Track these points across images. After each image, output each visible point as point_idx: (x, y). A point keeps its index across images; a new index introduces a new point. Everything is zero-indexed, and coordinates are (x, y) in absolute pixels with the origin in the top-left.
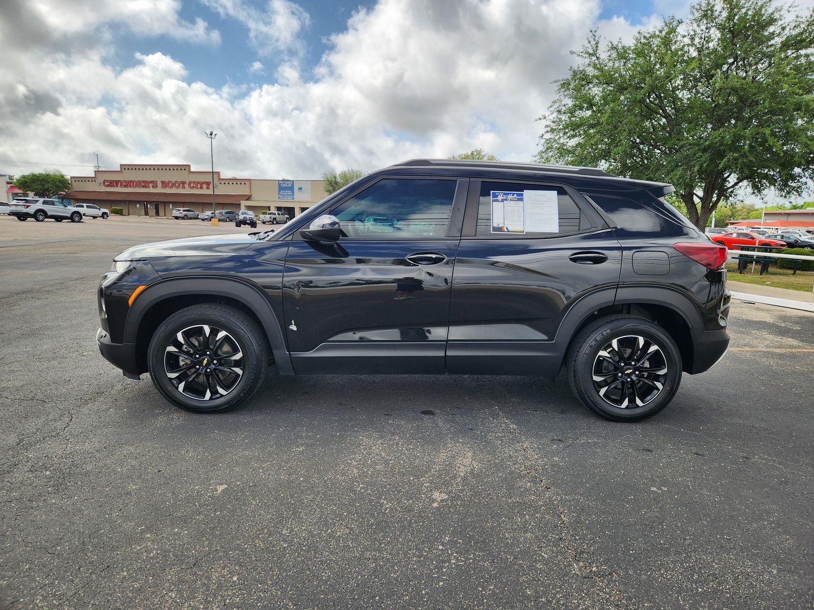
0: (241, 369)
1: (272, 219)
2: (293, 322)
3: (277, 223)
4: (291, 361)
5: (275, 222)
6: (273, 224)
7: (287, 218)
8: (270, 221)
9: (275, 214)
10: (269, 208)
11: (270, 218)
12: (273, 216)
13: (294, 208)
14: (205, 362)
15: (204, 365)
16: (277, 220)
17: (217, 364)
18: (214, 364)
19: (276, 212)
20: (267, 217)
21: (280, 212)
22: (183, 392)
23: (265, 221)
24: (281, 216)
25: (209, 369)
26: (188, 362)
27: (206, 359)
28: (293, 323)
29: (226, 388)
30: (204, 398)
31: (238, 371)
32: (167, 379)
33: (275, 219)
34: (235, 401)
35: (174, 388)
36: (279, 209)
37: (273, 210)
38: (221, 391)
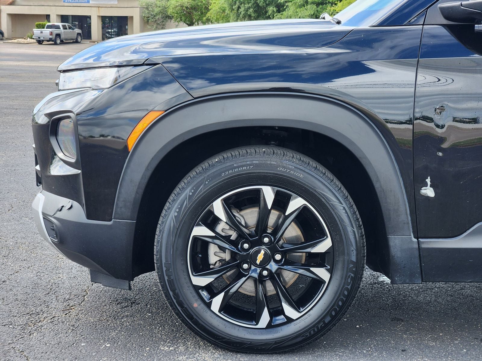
0: (327, 270)
1: (53, 37)
2: (428, 181)
3: (62, 43)
4: (420, 255)
5: (58, 41)
6: (56, 44)
7: (78, 34)
8: (50, 40)
9: (58, 27)
10: (48, 17)
11: (51, 34)
12: (56, 31)
13: (89, 17)
14: (260, 257)
15: (258, 262)
16: (62, 37)
17: (281, 260)
18: (276, 262)
19: (60, 24)
20: (46, 33)
21: (66, 24)
22: (220, 311)
23: (42, 38)
24: (68, 30)
25: (267, 270)
26: (227, 256)
27: (263, 252)
28: (429, 183)
29: (298, 305)
30: (257, 324)
31: (322, 273)
32: (191, 288)
33: (58, 35)
34: (314, 330)
35: (203, 305)
36: (64, 18)
37: (55, 21)
38: (289, 311)
